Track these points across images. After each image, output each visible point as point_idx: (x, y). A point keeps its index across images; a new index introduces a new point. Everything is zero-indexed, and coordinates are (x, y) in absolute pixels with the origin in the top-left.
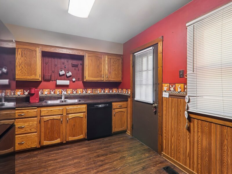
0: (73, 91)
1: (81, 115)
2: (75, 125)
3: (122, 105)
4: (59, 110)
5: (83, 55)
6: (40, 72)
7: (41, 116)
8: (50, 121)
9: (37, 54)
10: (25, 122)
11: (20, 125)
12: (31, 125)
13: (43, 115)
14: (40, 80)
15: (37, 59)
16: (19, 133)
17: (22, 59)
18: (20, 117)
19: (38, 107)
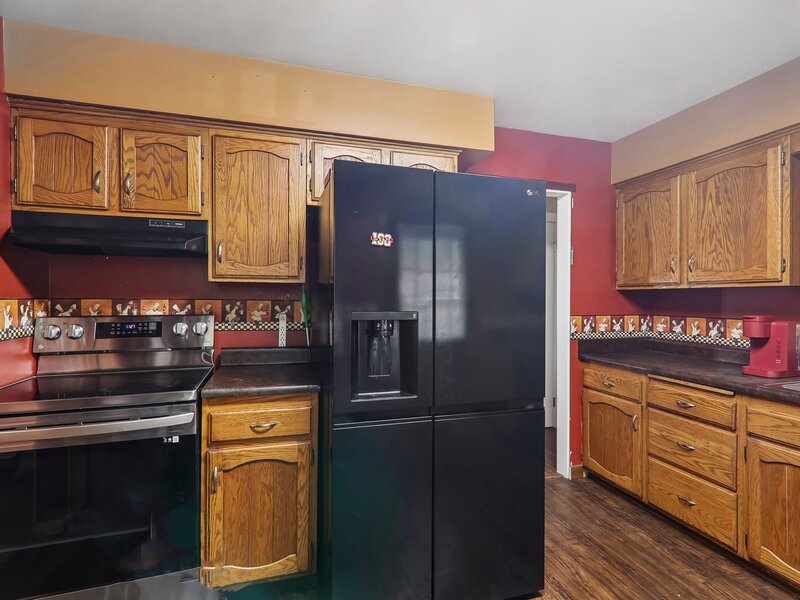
6: (787, 248)
7: (750, 434)
8: (787, 468)
9: (770, 177)
10: (696, 434)
11: (683, 437)
12: (713, 454)
13: (758, 431)
14: (786, 282)
15: (771, 196)
16: (680, 463)
17: (719, 211)
18: (683, 412)
19: (738, 392)
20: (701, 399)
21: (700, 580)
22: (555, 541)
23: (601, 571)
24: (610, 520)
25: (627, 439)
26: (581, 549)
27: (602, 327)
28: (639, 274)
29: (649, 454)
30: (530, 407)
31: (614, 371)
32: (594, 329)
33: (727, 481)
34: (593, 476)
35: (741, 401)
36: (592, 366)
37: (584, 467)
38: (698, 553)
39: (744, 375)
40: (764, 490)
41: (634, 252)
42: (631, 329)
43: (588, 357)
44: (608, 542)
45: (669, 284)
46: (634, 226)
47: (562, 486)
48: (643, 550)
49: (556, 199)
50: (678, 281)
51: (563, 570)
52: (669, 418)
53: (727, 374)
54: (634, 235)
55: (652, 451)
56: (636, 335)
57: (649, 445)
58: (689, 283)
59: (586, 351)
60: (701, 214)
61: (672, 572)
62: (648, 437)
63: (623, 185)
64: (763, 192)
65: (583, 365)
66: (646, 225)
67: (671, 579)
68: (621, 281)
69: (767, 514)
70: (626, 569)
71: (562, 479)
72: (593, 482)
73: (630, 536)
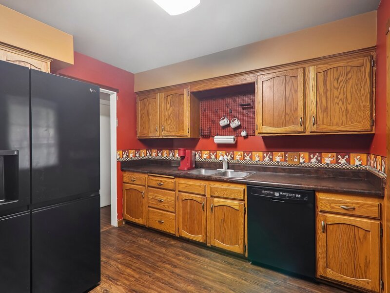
0: (244, 156)
1: (235, 204)
2: (224, 221)
3: (356, 206)
4: (200, 186)
5: (253, 81)
6: (189, 125)
7: (179, 191)
8: (188, 200)
9: (185, 99)
10: (164, 195)
11: (160, 197)
12: (169, 201)
13: (181, 190)
14: (189, 137)
15: (185, 106)
16: (159, 207)
17: (171, 109)
18: (160, 187)
19: (176, 176)
20: (165, 181)
21: (163, 250)
22: (108, 257)
23: (128, 262)
24: (134, 239)
25: (140, 202)
26: (120, 256)
27: (131, 155)
28: (145, 132)
29: (149, 207)
30: (92, 195)
31: (135, 174)
32: (128, 156)
33: (173, 210)
34: (128, 223)
35: (177, 180)
36: (127, 173)
37: (124, 219)
38: (164, 241)
39: (179, 170)
40: (183, 210)
41: (144, 123)
42: (143, 155)
43: (125, 169)
44: (132, 249)
45: (156, 136)
46: (143, 111)
47: (113, 231)
48: (145, 247)
49: (110, 95)
50: (158, 135)
51: (111, 269)
52: (155, 190)
53: (174, 170)
54: (143, 115)
55: (150, 205)
56: (145, 158)
57: (149, 203)
58: (162, 136)
59: (124, 166)
60: (166, 110)
61: (155, 251)
62: (148, 200)
63: (139, 93)
64: (183, 104)
65: (123, 173)
66: (148, 112)
67: (154, 254)
68: (138, 135)
69: (184, 218)
70: (138, 257)
71: (114, 228)
72: (128, 225)
73: (141, 243)
